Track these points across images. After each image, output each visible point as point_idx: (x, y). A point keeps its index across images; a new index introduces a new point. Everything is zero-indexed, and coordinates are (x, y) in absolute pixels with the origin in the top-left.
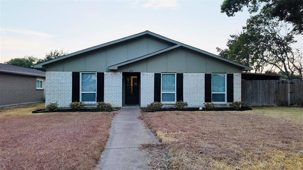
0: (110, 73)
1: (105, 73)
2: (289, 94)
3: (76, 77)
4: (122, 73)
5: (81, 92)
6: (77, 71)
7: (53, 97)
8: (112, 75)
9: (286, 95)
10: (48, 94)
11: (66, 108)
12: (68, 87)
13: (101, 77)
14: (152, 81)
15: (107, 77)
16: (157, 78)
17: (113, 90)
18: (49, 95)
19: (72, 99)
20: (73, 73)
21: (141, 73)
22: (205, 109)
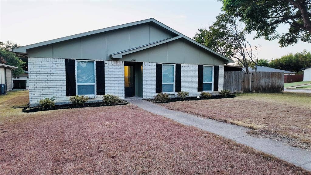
0: (111, 62)
1: (106, 62)
2: (251, 83)
3: (70, 65)
4: (124, 62)
5: (77, 84)
6: (72, 58)
7: (40, 90)
8: (113, 65)
9: (249, 84)
10: (33, 87)
11: (59, 103)
12: (60, 78)
13: (101, 66)
14: (154, 72)
15: (108, 66)
16: (159, 68)
17: (115, 81)
18: (34, 89)
19: (67, 92)
20: (66, 61)
21: (143, 63)
22: (201, 98)
